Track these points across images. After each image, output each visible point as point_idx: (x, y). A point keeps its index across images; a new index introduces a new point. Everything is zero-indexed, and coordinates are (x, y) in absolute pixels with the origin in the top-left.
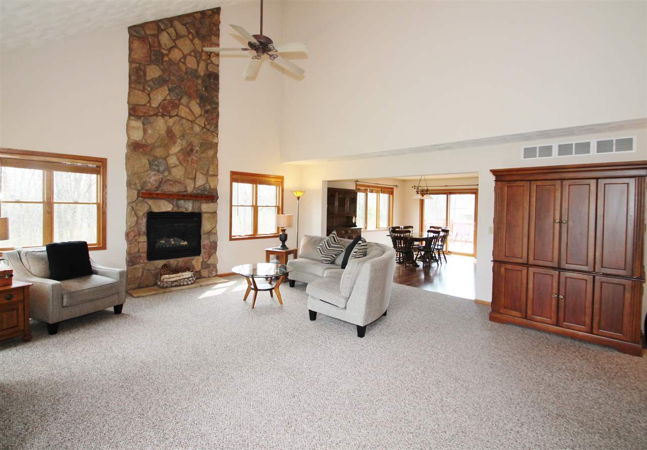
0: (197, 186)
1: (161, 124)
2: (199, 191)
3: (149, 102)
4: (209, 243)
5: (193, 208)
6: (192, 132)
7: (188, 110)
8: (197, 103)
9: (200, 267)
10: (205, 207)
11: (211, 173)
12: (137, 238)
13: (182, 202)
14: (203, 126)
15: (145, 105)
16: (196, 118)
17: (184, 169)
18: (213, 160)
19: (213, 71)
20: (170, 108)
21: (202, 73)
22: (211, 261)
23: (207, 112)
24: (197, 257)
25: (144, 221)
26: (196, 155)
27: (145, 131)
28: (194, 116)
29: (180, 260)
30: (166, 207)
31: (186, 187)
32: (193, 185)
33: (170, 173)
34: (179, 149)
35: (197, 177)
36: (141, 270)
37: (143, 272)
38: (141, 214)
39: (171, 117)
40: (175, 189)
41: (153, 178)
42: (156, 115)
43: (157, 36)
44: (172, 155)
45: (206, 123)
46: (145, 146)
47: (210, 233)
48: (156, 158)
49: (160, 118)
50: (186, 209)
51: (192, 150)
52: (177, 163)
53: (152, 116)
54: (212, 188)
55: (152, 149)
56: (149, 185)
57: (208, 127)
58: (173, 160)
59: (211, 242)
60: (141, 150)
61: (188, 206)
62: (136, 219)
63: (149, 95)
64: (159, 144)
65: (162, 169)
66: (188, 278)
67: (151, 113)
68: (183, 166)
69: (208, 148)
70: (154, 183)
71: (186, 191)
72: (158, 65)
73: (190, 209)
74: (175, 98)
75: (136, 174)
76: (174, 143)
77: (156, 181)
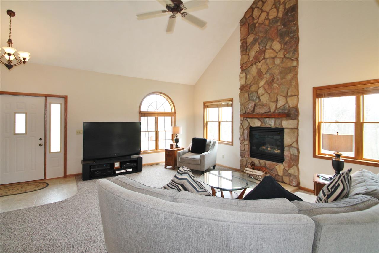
0: (278, 107)
1: (254, 70)
2: (280, 111)
3: (249, 59)
4: (289, 155)
5: (275, 124)
6: (274, 66)
7: (271, 51)
8: (278, 41)
9: (282, 173)
10: (286, 124)
11: (289, 94)
12: (243, 141)
13: (267, 120)
14: (283, 57)
15: (247, 62)
16: (277, 53)
17: (268, 96)
18: (291, 82)
19: (290, 6)
20: (259, 56)
21: (280, 15)
22: (291, 171)
23: (285, 44)
24: (280, 164)
25: (246, 132)
26: (277, 82)
27: (246, 77)
28: (276, 52)
29: (267, 162)
30: (257, 123)
31: (269, 109)
32: (274, 107)
33: (260, 100)
34: (264, 82)
35: (278, 99)
36: (245, 161)
37: (247, 163)
38: (245, 128)
39: (260, 62)
40: (263, 111)
41: (250, 105)
42: (252, 65)
43: (251, 16)
44: (261, 87)
45: (285, 53)
46: (246, 86)
47: (290, 146)
48: (252, 92)
49: (254, 65)
50: (270, 125)
51: (273, 80)
52: (263, 92)
53: (250, 66)
54: (291, 107)
55: (250, 87)
56: (248, 110)
57: (287, 56)
58: (261, 91)
59: (291, 155)
60: (245, 89)
61: (271, 123)
62: (242, 130)
63: (249, 54)
64: (253, 82)
65: (255, 98)
66: (259, 176)
67: (249, 65)
68: (268, 93)
69: (287, 74)
70: (251, 108)
71: (270, 112)
72: (252, 33)
73: (273, 126)
74: (262, 48)
75: (243, 104)
76: (262, 79)
77: (252, 107)
